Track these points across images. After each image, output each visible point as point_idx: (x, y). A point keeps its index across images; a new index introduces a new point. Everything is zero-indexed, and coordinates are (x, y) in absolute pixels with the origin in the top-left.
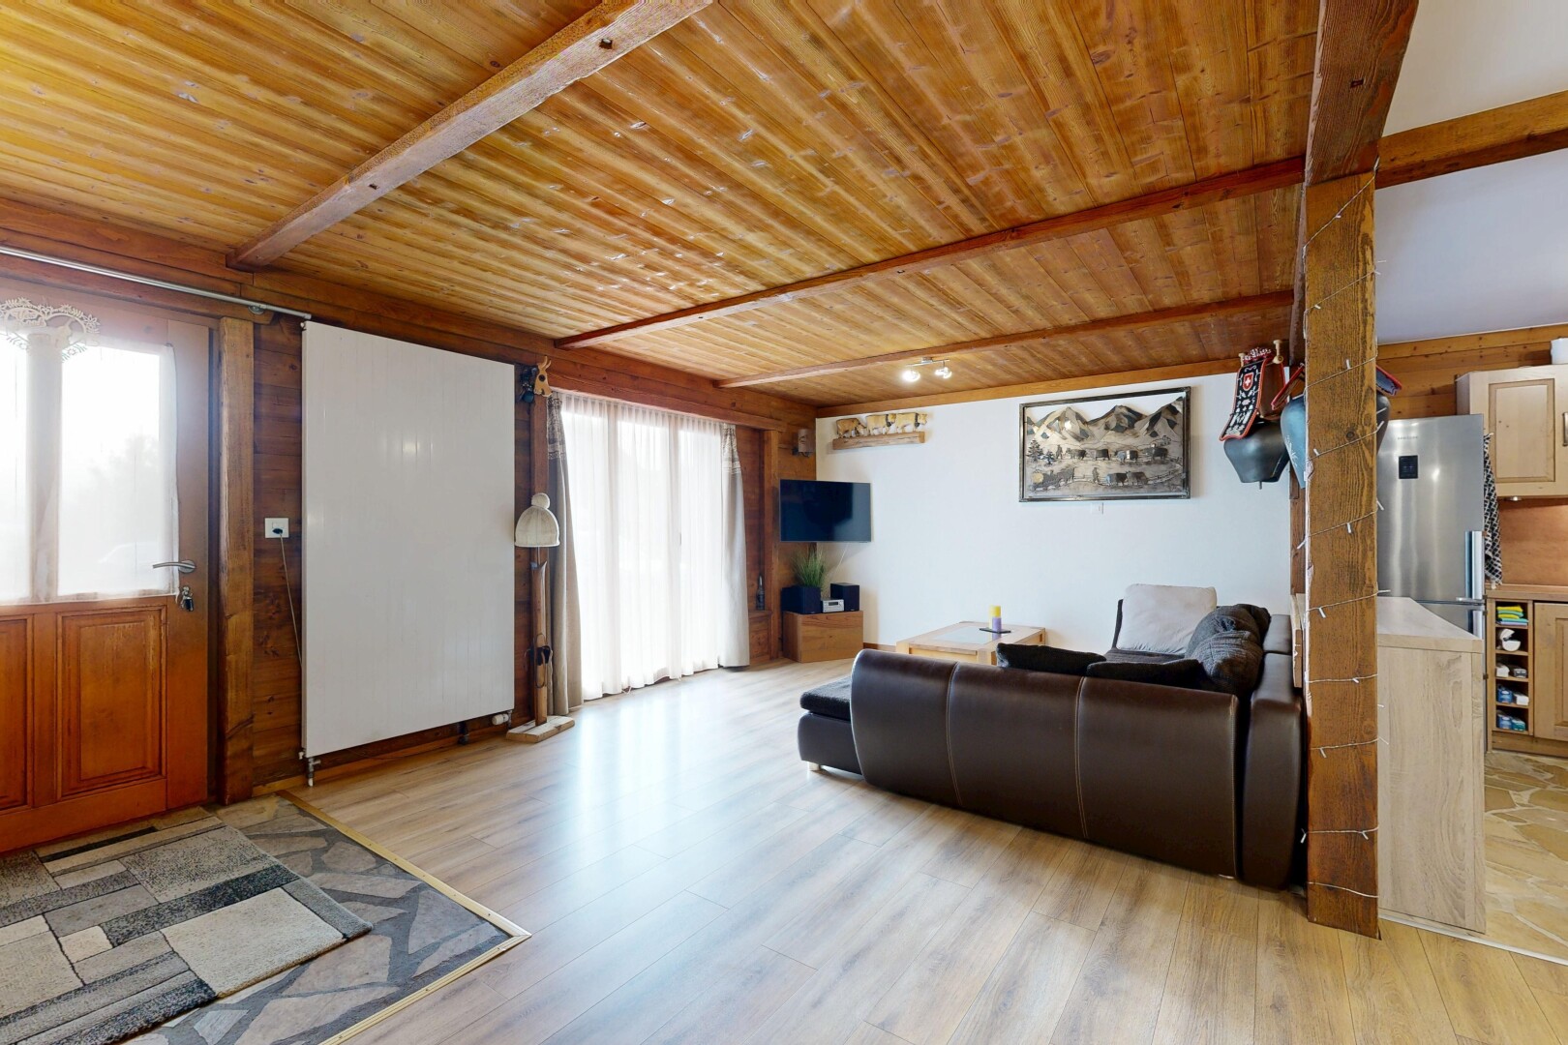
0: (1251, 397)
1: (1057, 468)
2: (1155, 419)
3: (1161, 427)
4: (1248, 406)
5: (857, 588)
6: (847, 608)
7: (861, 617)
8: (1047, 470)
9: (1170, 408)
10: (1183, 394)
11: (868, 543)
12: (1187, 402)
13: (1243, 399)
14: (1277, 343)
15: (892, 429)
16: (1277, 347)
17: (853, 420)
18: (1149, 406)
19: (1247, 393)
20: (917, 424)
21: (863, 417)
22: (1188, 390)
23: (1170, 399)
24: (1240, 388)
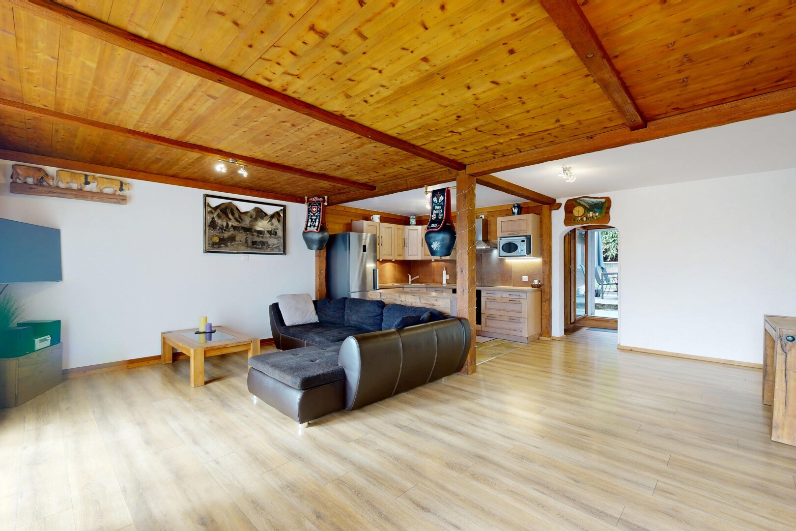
0: (317, 216)
1: (226, 235)
2: (272, 216)
3: (275, 221)
4: (316, 219)
5: (58, 323)
6: (52, 343)
7: (61, 348)
8: (222, 236)
9: (277, 213)
10: (282, 208)
11: (60, 283)
12: (284, 211)
13: (312, 216)
14: (326, 197)
15: (88, 188)
16: (326, 199)
17: (40, 170)
18: (270, 210)
19: (314, 214)
20: (121, 189)
21: (51, 170)
22: (284, 206)
23: (278, 209)
24: (309, 211)
